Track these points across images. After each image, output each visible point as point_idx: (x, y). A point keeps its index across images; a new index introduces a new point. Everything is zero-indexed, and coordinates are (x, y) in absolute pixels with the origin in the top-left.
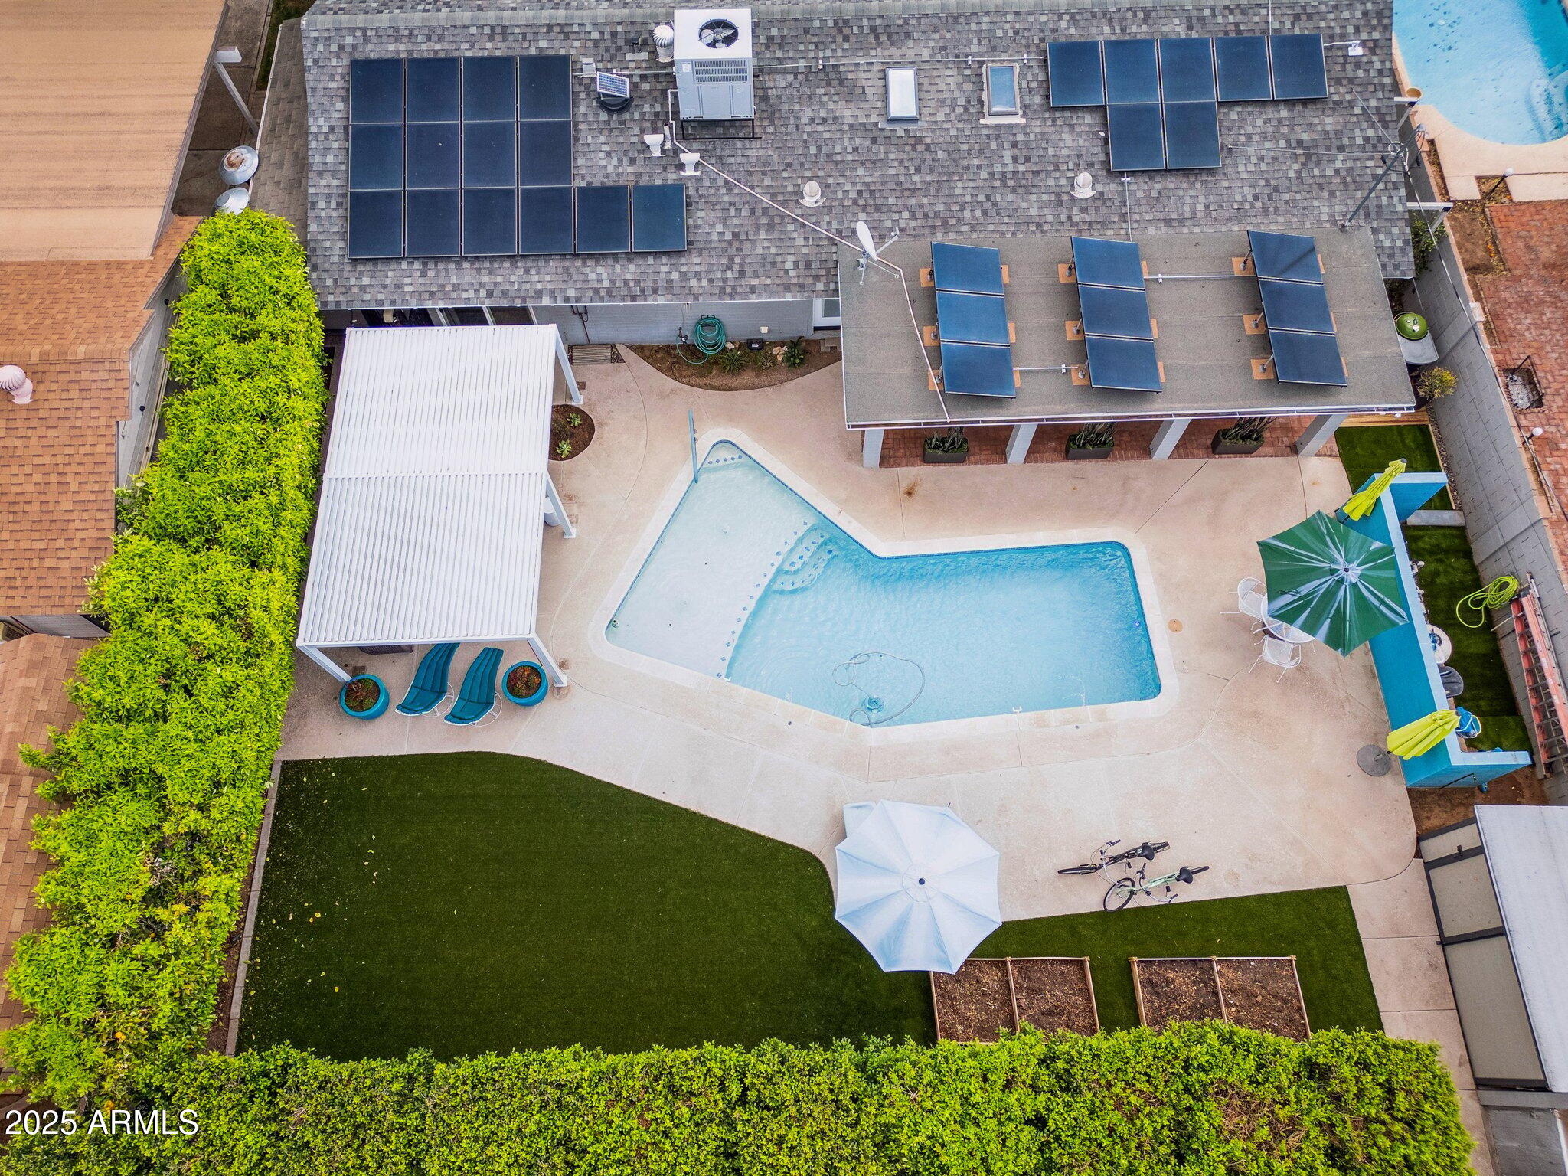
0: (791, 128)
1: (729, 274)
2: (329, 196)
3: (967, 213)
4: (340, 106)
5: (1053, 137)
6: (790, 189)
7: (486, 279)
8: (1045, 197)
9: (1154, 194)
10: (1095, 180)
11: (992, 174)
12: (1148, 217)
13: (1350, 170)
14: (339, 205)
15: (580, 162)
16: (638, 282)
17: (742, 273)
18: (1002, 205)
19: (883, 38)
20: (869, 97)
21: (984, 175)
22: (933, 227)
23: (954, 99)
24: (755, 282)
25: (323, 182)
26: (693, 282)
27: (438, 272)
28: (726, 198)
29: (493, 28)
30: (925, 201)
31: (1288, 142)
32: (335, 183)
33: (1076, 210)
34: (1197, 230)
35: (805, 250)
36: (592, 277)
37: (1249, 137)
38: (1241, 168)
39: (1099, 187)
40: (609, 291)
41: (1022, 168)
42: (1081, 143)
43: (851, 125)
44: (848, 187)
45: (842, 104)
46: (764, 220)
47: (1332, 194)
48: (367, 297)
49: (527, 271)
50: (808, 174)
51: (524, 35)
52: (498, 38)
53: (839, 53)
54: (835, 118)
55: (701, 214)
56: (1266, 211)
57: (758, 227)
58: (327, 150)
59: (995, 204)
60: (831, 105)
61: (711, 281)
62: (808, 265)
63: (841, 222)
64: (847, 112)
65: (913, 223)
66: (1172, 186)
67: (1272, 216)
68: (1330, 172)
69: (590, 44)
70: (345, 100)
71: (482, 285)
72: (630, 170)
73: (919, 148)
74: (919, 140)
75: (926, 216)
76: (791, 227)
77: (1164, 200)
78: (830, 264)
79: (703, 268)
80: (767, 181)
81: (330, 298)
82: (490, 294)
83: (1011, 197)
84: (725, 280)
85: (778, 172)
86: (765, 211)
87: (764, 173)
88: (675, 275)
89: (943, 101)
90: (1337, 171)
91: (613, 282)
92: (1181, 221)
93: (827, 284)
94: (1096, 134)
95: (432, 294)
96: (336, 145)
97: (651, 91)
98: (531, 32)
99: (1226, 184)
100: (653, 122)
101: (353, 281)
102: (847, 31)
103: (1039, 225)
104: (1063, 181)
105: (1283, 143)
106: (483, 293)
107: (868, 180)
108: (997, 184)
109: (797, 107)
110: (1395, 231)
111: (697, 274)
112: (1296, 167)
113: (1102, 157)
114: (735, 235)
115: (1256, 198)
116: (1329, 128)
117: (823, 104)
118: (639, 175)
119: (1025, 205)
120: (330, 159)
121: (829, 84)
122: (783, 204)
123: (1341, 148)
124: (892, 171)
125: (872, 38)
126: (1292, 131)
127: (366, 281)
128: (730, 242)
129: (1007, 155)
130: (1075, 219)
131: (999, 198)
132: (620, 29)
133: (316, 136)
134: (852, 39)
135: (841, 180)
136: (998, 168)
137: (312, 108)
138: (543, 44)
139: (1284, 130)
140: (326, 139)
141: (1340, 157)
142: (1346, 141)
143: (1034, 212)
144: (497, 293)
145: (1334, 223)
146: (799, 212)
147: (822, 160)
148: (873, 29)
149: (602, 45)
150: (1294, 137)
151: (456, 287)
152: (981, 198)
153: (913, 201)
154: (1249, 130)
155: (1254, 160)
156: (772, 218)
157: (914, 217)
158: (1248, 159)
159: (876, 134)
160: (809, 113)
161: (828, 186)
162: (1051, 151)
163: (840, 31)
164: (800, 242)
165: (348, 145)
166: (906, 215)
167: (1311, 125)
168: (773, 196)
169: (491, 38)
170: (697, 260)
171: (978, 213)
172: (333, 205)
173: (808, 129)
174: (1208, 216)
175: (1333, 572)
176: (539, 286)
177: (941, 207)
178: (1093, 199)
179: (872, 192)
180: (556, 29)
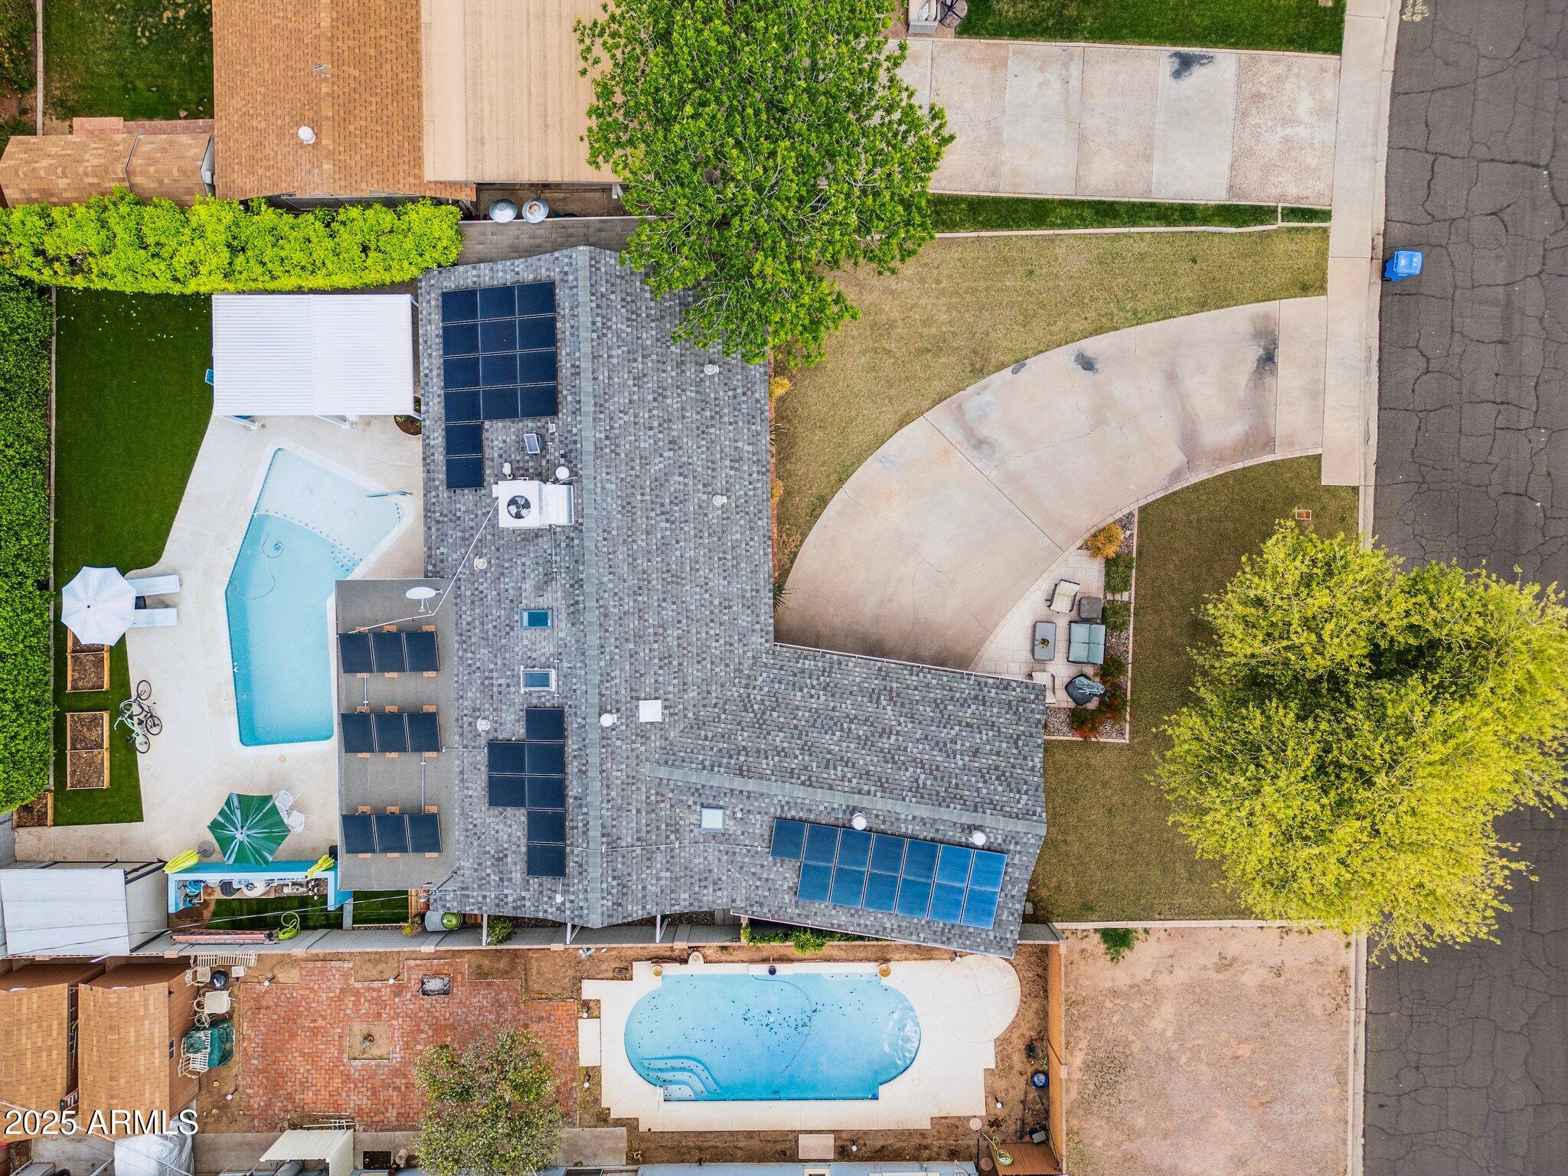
0: (520, 552)
1: (438, 514)
2: (479, 276)
3: (470, 655)
4: (531, 277)
5: (512, 709)
6: (484, 551)
7: (435, 372)
8: (478, 702)
9: (478, 766)
10: (488, 732)
11: (491, 671)
12: (466, 761)
13: (489, 882)
14: (474, 283)
15: (500, 424)
16: (433, 461)
17: (438, 522)
18: (474, 676)
19: (572, 609)
20: (537, 599)
21: (492, 666)
22: (461, 635)
23: (535, 651)
24: (433, 530)
25: (487, 272)
26: (433, 494)
27: (438, 344)
28: (480, 512)
29: (579, 367)
30: (477, 630)
31: (506, 849)
32: (487, 279)
33: (471, 719)
34: (457, 789)
35: (450, 559)
36: (436, 434)
37: (510, 826)
38: (492, 819)
39: (483, 734)
40: (428, 444)
41: (495, 689)
42: (509, 726)
43: (520, 588)
44: (485, 585)
45: (534, 583)
46: (467, 535)
47: (476, 870)
48: (424, 304)
49: (439, 396)
50: (493, 561)
51: (574, 387)
52: (573, 371)
53: (563, 582)
54: (524, 578)
55: (471, 497)
56: (467, 830)
57: (463, 531)
58: (505, 272)
59: (474, 672)
60: (532, 575)
61: (434, 504)
62: (442, 561)
63: (465, 580)
64: (528, 585)
65: (464, 623)
66: (483, 777)
67: (464, 833)
68: (488, 871)
69: (569, 428)
70: (535, 278)
71: (431, 371)
72: (496, 455)
73: (508, 628)
74: (512, 628)
75: (469, 631)
76: (463, 551)
77: (476, 771)
78: (441, 574)
79: (441, 500)
80: (489, 537)
81: (424, 283)
82: (426, 375)
83: (479, 682)
84: (434, 512)
85: (494, 544)
86: (472, 536)
87: (493, 535)
88: (437, 483)
89: (534, 644)
90: (489, 875)
91: (433, 447)
92: (462, 780)
93: (431, 571)
94: (514, 735)
95: (426, 342)
96: (508, 277)
97: (541, 466)
98: (575, 390)
99: (483, 809)
100: (522, 468)
101: (433, 295)
102: (576, 586)
103: (462, 697)
104: (487, 713)
105: (506, 846)
106: (427, 371)
107: (489, 597)
108: (486, 674)
109: (532, 555)
110: (455, 904)
111: (438, 496)
112: (492, 852)
113: (500, 737)
114: (459, 518)
115: (475, 826)
116: (514, 875)
117: (533, 571)
118: (492, 460)
119: (474, 689)
120: (500, 274)
121: (545, 575)
122: (476, 546)
123: (501, 880)
124: (494, 611)
125: (572, 602)
126: (514, 852)
127: (433, 303)
128: (455, 515)
129: (502, 681)
130: (465, 718)
131: (478, 674)
132: (579, 446)
133: (513, 264)
134: (571, 590)
135: (489, 581)
136: (495, 675)
137: (529, 260)
138: (569, 398)
139: (514, 848)
140: (513, 270)
141: (497, 879)
142: (506, 883)
143: (470, 694)
144: (427, 380)
145: (459, 869)
146: (472, 555)
147: (500, 570)
148: (577, 603)
149: (569, 435)
150: (509, 853)
151: (430, 355)
152: (478, 664)
153: (477, 623)
154: (514, 827)
155: (497, 828)
156: (468, 539)
157: (468, 624)
158: (497, 824)
159: (516, 603)
160: (528, 563)
161: (486, 573)
162: (504, 707)
163: (577, 582)
164: (455, 556)
165: (509, 284)
166: (470, 619)
167: (515, 864)
168: (480, 540)
169: (573, 366)
170: (445, 495)
171: (470, 662)
172: (475, 279)
173: (519, 562)
174: (466, 796)
175: (242, 827)
176: (431, 404)
177: (474, 640)
178: (476, 730)
179: (482, 599)
180: (578, 406)
